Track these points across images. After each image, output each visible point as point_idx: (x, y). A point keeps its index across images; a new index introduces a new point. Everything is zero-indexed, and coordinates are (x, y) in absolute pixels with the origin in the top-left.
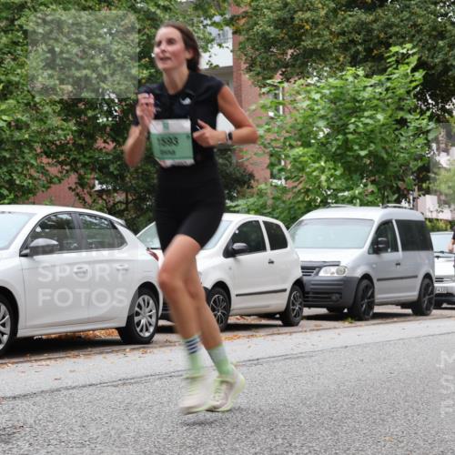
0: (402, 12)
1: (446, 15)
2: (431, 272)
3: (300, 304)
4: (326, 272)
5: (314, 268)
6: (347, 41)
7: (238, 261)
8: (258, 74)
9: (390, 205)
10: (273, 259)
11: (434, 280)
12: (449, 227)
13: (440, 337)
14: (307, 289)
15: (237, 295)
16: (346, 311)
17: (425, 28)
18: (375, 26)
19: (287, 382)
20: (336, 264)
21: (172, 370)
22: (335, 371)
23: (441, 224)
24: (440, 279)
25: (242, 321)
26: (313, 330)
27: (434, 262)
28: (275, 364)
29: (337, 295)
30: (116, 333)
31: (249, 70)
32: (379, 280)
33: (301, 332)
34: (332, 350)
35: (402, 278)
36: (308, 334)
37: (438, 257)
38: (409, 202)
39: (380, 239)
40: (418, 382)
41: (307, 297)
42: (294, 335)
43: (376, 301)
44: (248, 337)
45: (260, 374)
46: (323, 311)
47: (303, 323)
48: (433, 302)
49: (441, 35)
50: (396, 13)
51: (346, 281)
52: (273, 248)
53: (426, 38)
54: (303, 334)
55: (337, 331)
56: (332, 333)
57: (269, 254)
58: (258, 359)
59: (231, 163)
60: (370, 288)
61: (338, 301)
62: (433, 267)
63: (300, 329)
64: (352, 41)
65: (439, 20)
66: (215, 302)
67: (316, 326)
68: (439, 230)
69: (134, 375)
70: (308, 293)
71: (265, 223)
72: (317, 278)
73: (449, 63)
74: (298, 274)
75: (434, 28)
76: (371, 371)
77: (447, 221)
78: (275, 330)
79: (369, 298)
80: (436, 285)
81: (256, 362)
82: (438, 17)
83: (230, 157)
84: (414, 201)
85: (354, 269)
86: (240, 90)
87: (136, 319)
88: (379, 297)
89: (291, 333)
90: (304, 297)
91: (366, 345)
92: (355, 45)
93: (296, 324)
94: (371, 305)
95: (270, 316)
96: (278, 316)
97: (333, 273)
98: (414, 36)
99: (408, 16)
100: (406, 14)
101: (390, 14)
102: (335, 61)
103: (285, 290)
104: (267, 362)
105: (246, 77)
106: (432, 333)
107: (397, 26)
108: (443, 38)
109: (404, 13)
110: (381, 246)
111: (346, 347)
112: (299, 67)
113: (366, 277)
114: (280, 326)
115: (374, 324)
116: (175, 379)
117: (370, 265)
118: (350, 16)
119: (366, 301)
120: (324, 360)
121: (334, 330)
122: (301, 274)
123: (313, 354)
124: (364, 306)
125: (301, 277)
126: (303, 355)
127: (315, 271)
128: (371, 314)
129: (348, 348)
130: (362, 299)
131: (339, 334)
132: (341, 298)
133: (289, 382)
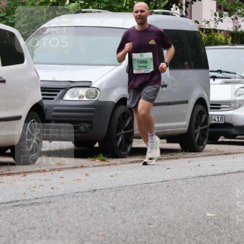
2: (205, 96)
4: (73, 95)
5: (57, 90)
10: (5, 78)
11: (209, 106)
12: (229, 40)
13: (213, 178)
14: (47, 117)
16: (97, 145)
20: (87, 85)
22: (80, 221)
23: (220, 36)
24: (217, 106)
26: (54, 170)
27: (209, 84)
29: (87, 125)
33: (38, 171)
34: (76, 194)
35: (168, 104)
36: (47, 175)
37: (214, 78)
38: (181, 8)
40: (183, 235)
42: (29, 176)
43: (135, 133)
48: (207, 135)
51: (98, 107)
52: (5, 63)
54: (42, 174)
55: (85, 170)
56: (78, 174)
60: (128, 116)
61: (86, 132)
62: (207, 90)
63: (38, 169)
68: (217, 43)
72: (61, 103)
74: (37, 96)
76: (124, 221)
77: (228, 32)
79: (127, 129)
80: (211, 113)
84: (186, 6)
85: (109, 90)
94: (129, 138)
96: (9, 151)
97: (82, 97)
103: (19, 118)
106: (203, 174)
111: (95, 190)
114: (11, 164)
115: (133, 162)
119: (123, 132)
120: (65, 208)
121: (83, 170)
122: (41, 97)
123: (52, 199)
124: (120, 139)
125: (41, 101)
126: (38, 201)
127: (59, 94)
128: (129, 149)
129: (96, 193)
130: (118, 130)
131: (87, 175)
132: (91, 128)
133: (18, 236)
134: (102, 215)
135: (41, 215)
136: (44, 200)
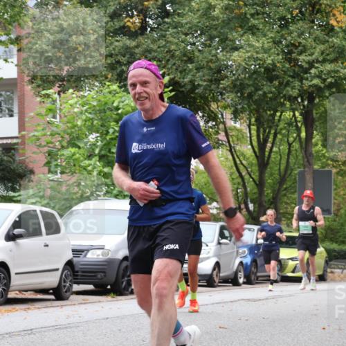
0: (159, 40)
1: (194, 44)
3: (71, 281)
4: (93, 254)
5: (82, 251)
6: (114, 62)
7: (18, 245)
8: (39, 86)
10: (48, 243)
14: (76, 269)
15: (16, 274)
16: (109, 287)
17: (177, 53)
18: (137, 51)
20: (102, 248)
22: (98, 339)
25: (20, 296)
26: (81, 303)
28: (46, 334)
29: (102, 274)
31: (31, 82)
33: (71, 305)
34: (95, 321)
36: (77, 307)
41: (77, 276)
42: (64, 308)
44: (25, 310)
45: (33, 342)
46: (91, 287)
47: (73, 297)
49: (190, 60)
50: (154, 41)
51: (110, 262)
52: (47, 234)
53: (178, 63)
54: (73, 307)
55: (101, 304)
56: (97, 306)
57: (45, 238)
58: (31, 330)
59: (14, 160)
61: (102, 279)
63: (70, 303)
64: (118, 62)
65: (189, 48)
67: (84, 300)
70: (77, 272)
72: (85, 259)
73: (196, 83)
74: (69, 256)
75: (185, 55)
76: (127, 339)
78: (48, 303)
79: (129, 276)
81: (30, 332)
82: (188, 45)
83: (14, 155)
85: (117, 251)
86: (24, 99)
89: (62, 306)
90: (74, 275)
91: (123, 317)
92: (121, 65)
93: (66, 299)
94: (130, 282)
95: (44, 291)
96: (51, 291)
97: (98, 255)
98: (168, 60)
99: (164, 43)
100: (162, 42)
101: (149, 42)
102: (103, 78)
103: (57, 270)
104: (39, 332)
105: (29, 88)
107: (155, 51)
108: (192, 63)
109: (161, 41)
111: (107, 318)
112: (75, 82)
113: (126, 258)
114: (53, 300)
118: (117, 41)
119: (126, 279)
120: (88, 330)
121: (99, 304)
122: (72, 256)
123: (80, 324)
124: (124, 283)
125: (72, 259)
126: (71, 325)
127: (83, 254)
128: (130, 290)
129: (109, 319)
130: (123, 277)
131: (102, 307)
132: (105, 276)
134: (112, 335)
136: (73, 325)
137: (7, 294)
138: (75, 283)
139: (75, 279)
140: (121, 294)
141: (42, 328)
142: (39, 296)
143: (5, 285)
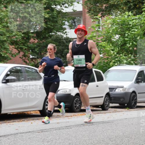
4: (118, 90)
5: (114, 89)
6: (126, 1)
8: (92, 14)
9: (143, 65)
10: (98, 85)
14: (111, 96)
16: (126, 105)
19: (103, 132)
20: (122, 87)
21: (60, 126)
26: (114, 112)
28: (99, 125)
29: (123, 99)
30: (39, 112)
31: (89, 12)
32: (139, 93)
33: (109, 113)
34: (121, 120)
36: (112, 114)
39: (139, 78)
41: (111, 99)
43: (138, 101)
45: (93, 128)
46: (117, 105)
47: (110, 109)
51: (126, 94)
52: (98, 81)
55: (123, 112)
56: (121, 113)
57: (97, 83)
60: (135, 96)
61: (123, 101)
63: (109, 112)
66: (76, 101)
67: (115, 110)
69: (46, 128)
70: (111, 98)
71: (95, 71)
72: (115, 92)
78: (99, 112)
79: (135, 100)
85: (129, 89)
86: (85, 20)
87: (46, 107)
88: (139, 100)
89: (105, 113)
90: (110, 99)
91: (133, 118)
92: (130, 3)
93: (107, 110)
94: (136, 103)
95: (97, 106)
96: (100, 106)
97: (121, 91)
102: (122, 9)
103: (102, 97)
104: (96, 124)
105: (87, 15)
110: (139, 80)
111: (126, 119)
113: (134, 92)
114: (101, 110)
115: (137, 110)
116: (61, 130)
117: (135, 87)
119: (134, 101)
120: (118, 124)
122: (109, 91)
123: (114, 121)
124: (133, 103)
125: (109, 92)
126: (110, 121)
127: (114, 90)
128: (136, 106)
129: (127, 119)
130: (132, 101)
131: (123, 114)
133: (104, 132)
134: (129, 126)
135: (111, 126)
137: (81, 108)
138: (111, 103)
139: (110, 101)
140: (132, 108)
141: (97, 122)
142: (95, 109)
143: (80, 103)
